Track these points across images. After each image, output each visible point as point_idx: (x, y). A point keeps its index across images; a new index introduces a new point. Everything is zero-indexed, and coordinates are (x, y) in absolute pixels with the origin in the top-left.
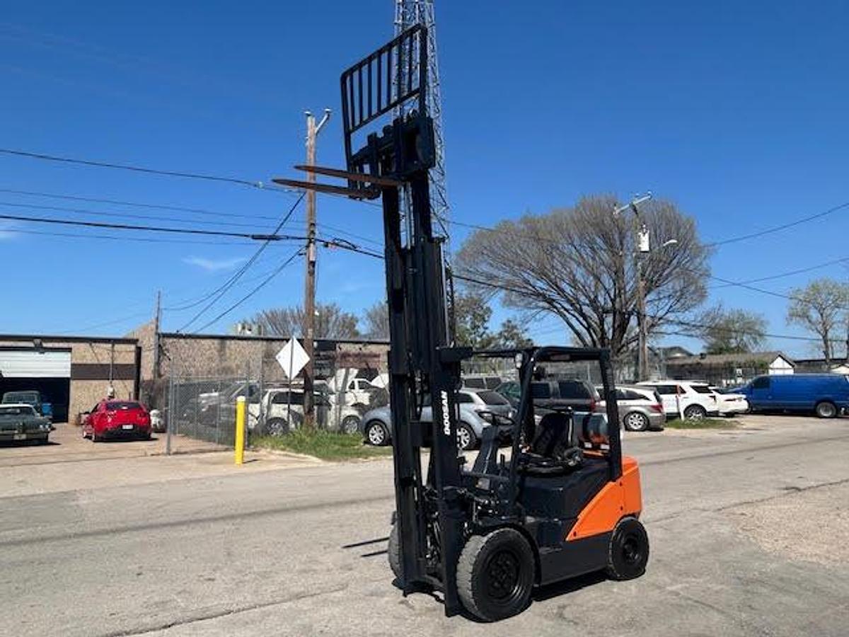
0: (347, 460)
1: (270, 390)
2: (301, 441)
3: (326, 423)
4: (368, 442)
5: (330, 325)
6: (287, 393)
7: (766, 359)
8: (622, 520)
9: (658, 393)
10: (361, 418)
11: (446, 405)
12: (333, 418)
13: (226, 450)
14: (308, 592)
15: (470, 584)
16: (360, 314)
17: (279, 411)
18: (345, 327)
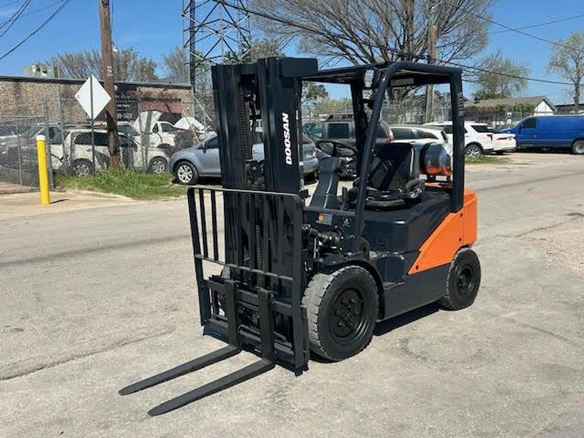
0: (157, 199)
1: (72, 131)
2: (109, 181)
3: (133, 163)
4: (177, 181)
5: (129, 69)
6: (90, 133)
7: (532, 103)
8: (460, 252)
9: (444, 132)
10: (168, 159)
11: (288, 130)
12: (140, 159)
13: (32, 191)
14: (132, 338)
15: (316, 326)
16: (158, 60)
17: (83, 152)
18: (144, 72)
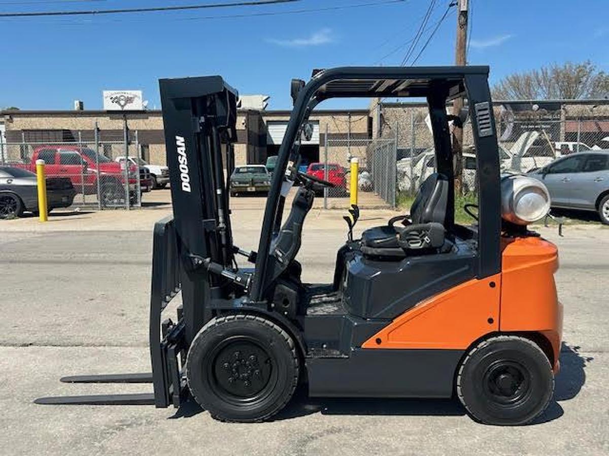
11: (185, 155)
18: (599, 88)
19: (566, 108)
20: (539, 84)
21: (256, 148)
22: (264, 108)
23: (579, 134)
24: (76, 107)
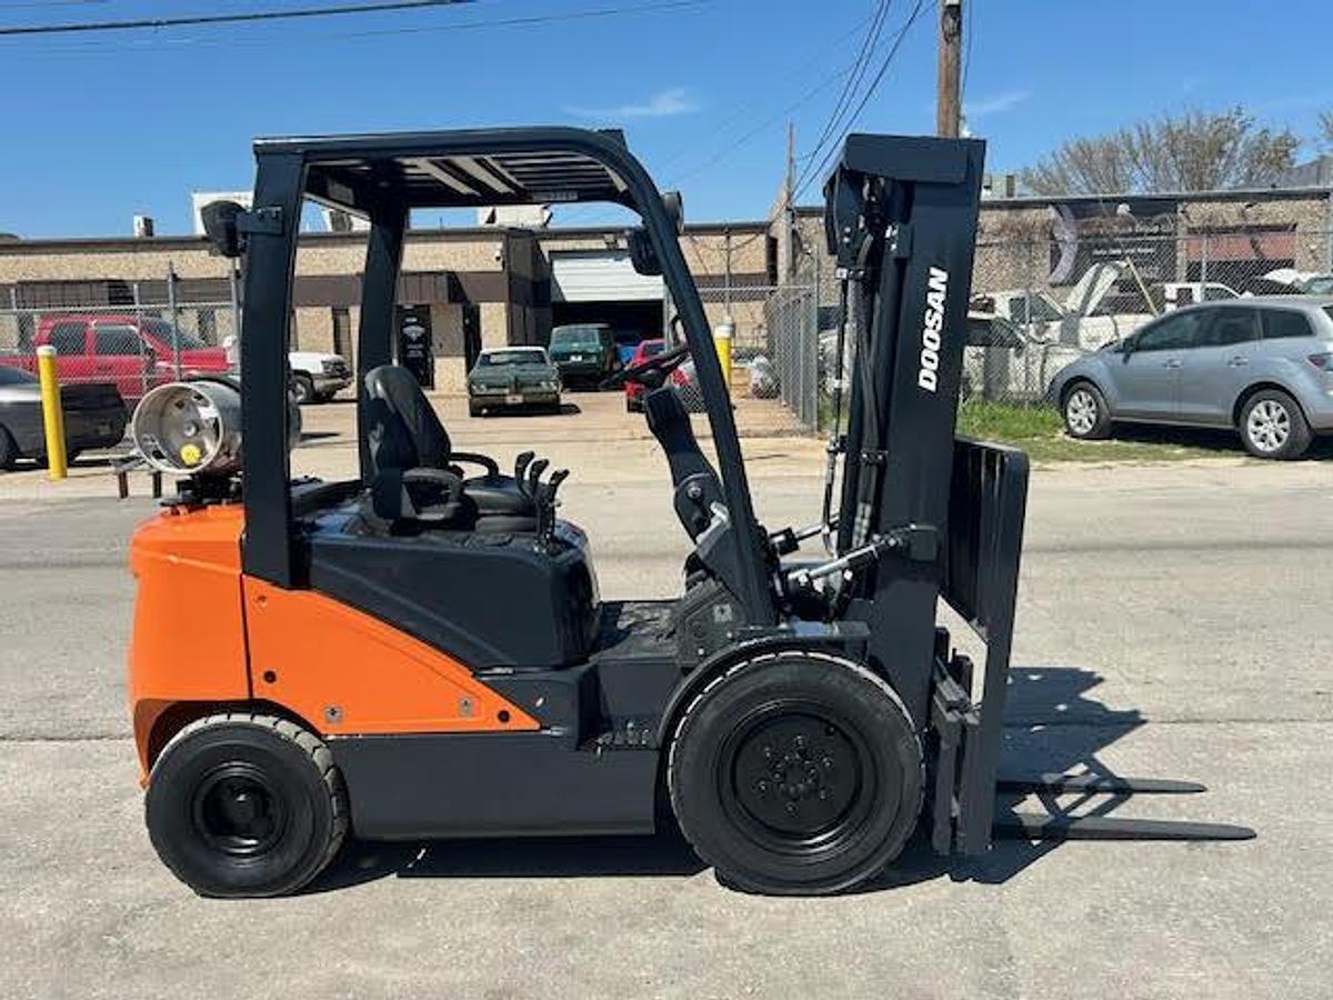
18: (1263, 165)
19: (1188, 209)
20: (1135, 160)
21: (528, 311)
22: (545, 225)
23: (1204, 265)
24: (138, 231)
